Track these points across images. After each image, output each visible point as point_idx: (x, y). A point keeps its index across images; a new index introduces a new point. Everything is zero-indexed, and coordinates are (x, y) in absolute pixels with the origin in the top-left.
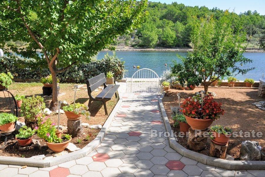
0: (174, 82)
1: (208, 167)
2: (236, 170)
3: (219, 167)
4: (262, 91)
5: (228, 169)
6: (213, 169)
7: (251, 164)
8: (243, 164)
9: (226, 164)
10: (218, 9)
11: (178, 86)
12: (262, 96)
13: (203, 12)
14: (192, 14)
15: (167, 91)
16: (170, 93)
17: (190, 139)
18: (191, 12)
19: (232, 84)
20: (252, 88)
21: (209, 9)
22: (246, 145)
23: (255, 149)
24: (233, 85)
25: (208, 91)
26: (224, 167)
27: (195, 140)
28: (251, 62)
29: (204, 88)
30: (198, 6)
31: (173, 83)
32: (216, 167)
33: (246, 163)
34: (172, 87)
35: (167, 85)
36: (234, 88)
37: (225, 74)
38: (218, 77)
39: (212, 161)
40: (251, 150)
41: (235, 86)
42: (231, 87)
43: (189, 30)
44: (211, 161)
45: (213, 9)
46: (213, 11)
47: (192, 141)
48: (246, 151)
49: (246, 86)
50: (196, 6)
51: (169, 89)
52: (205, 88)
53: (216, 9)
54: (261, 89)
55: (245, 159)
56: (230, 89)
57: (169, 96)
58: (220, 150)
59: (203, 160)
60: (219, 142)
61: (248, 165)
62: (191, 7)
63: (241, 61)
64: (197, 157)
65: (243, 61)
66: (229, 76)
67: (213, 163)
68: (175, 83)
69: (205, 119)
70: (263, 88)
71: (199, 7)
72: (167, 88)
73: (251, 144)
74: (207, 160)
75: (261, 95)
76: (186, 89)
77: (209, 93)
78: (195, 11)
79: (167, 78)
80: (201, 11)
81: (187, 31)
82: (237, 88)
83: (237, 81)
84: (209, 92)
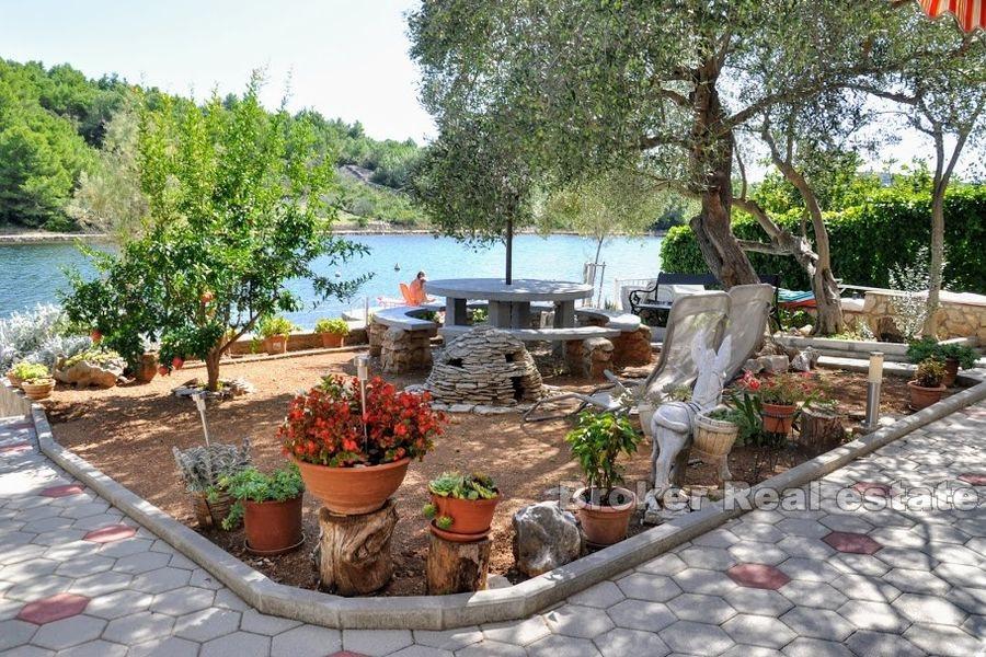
0: (63, 361)
1: (458, 636)
2: (540, 610)
3: (487, 622)
4: (396, 351)
5: (519, 615)
6: (478, 636)
7: (573, 576)
8: (552, 584)
9: (510, 603)
10: (122, 81)
11: (83, 375)
12: (396, 368)
13: (66, 88)
14: (19, 92)
15: (44, 403)
16: (60, 406)
17: (345, 553)
18: (18, 84)
19: (279, 344)
20: (343, 348)
21: (88, 79)
22: (535, 519)
23: (563, 526)
24: (282, 346)
25: (220, 379)
26: (505, 617)
27: (362, 554)
28: (364, 252)
29: (206, 369)
30: (40, 64)
31: (61, 366)
32: (480, 625)
33: (558, 577)
34: (62, 385)
35: (40, 377)
36: (291, 357)
37: (277, 308)
38: (253, 320)
39: (463, 608)
40: (552, 532)
41: (289, 350)
42: (275, 353)
43: (16, 153)
44: (458, 612)
45: (103, 80)
46: (102, 85)
47: (352, 560)
48: (540, 539)
49: (322, 346)
50: (32, 63)
51: (52, 392)
52: (208, 366)
53: (114, 81)
54: (393, 348)
55: (546, 564)
56: (277, 362)
57: (65, 420)
58: (476, 560)
59: (428, 617)
60: (469, 530)
61: (568, 580)
62: (12, 64)
63: (333, 252)
64: (404, 613)
65: (337, 253)
66: (292, 310)
67: (464, 614)
68: (68, 362)
69: (392, 461)
70: (396, 342)
71: (48, 67)
72: (45, 390)
73: (548, 511)
74: (443, 613)
75: (393, 365)
76: (120, 383)
77: (227, 385)
78: (32, 79)
79: (22, 349)
80: (57, 84)
81: (8, 157)
82: (301, 356)
83: (294, 333)
84: (225, 381)
